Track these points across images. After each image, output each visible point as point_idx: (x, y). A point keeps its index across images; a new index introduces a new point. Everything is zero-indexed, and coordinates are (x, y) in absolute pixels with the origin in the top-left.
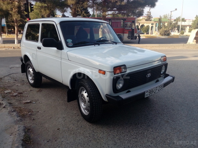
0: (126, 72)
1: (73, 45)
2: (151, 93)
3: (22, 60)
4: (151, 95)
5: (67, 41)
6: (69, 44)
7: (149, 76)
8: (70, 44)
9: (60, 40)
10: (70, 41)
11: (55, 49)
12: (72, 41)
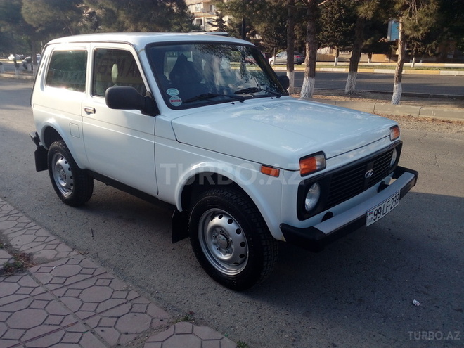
0: (324, 168)
1: (183, 103)
2: (378, 215)
3: (36, 140)
4: (378, 219)
5: (168, 92)
6: (172, 101)
7: (369, 175)
8: (176, 101)
9: (148, 90)
10: (174, 92)
11: (137, 112)
12: (178, 92)
